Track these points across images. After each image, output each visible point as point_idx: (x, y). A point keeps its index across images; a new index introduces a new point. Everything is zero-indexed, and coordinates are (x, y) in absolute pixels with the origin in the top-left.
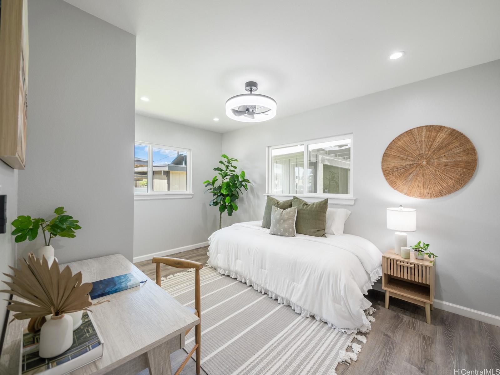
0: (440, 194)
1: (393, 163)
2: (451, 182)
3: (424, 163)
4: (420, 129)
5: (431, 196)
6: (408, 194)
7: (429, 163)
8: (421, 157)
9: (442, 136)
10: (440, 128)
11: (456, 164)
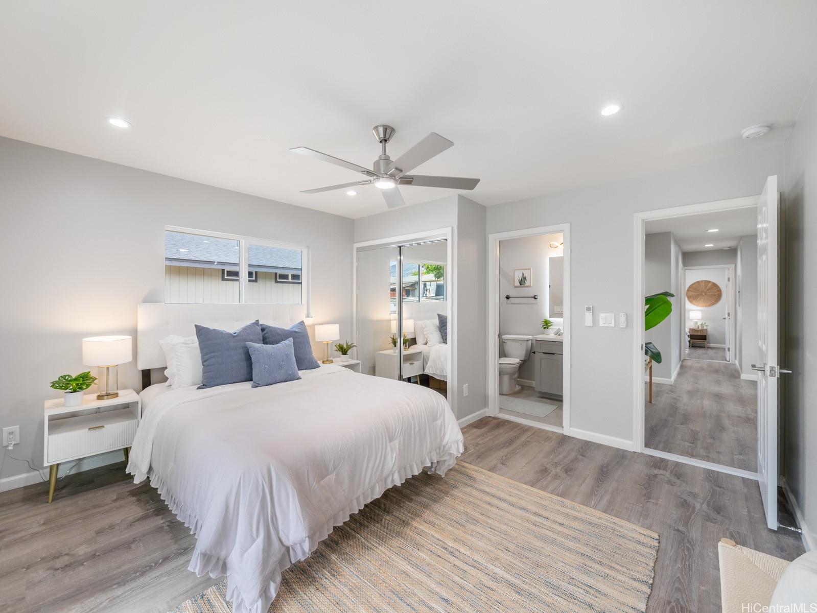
0: (710, 306)
1: (691, 294)
2: (713, 301)
3: (703, 294)
4: (702, 281)
5: (706, 306)
6: (697, 306)
7: (705, 295)
8: (702, 292)
9: (710, 285)
10: (709, 282)
11: (715, 295)
